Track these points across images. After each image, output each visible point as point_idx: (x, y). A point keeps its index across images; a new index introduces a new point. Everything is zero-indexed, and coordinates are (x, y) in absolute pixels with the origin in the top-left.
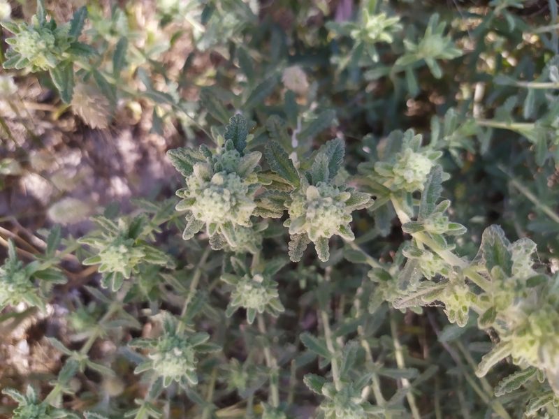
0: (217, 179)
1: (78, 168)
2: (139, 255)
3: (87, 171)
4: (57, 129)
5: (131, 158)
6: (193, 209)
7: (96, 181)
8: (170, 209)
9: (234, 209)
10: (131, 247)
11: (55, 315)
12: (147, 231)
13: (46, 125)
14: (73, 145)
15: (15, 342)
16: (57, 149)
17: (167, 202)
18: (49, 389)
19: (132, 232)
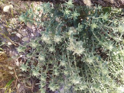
0: (45, 35)
1: (25, 32)
2: (37, 44)
3: (27, 32)
4: (21, 26)
5: (34, 30)
6: (43, 38)
7: (28, 34)
8: (40, 39)
9: (47, 38)
10: (36, 43)
11: (23, 57)
12: (38, 41)
13: (20, 25)
14: (24, 28)
15: (16, 61)
16: (22, 29)
17: (40, 38)
18: (26, 64)
19: (36, 42)
